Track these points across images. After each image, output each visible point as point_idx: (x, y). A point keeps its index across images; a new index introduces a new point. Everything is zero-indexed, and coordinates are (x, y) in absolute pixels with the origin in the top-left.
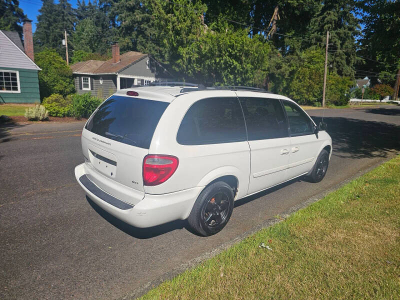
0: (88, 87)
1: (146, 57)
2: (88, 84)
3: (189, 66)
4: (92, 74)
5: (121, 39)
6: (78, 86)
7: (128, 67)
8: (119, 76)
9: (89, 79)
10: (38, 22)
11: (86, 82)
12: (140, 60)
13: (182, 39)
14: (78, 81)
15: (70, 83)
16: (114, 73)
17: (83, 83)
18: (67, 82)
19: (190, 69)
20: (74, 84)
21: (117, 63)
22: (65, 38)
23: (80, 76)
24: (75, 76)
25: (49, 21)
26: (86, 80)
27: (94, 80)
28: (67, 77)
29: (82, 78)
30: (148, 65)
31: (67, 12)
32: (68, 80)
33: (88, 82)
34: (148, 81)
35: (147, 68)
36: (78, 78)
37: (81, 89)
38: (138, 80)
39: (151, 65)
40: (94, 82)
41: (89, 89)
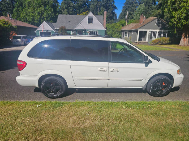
0: (127, 36)
1: (156, 19)
2: (127, 35)
3: (179, 22)
4: (129, 30)
5: (156, 11)
6: (123, 36)
7: (144, 25)
8: (139, 30)
9: (128, 32)
10: (123, 9)
11: (126, 34)
12: (152, 21)
13: (176, 6)
14: (123, 34)
15: (119, 35)
16: (137, 29)
17: (125, 34)
18: (118, 34)
19: (179, 24)
20: (121, 35)
21: (141, 24)
22: (127, 15)
23: (124, 31)
24: (122, 31)
25: (126, 8)
26: (126, 33)
27: (130, 33)
28: (118, 32)
29: (125, 32)
30: (156, 23)
31: (134, 3)
32: (119, 33)
33: (127, 34)
34: (155, 32)
35: (156, 25)
36: (123, 32)
37: (124, 37)
38: (149, 31)
39: (158, 23)
40: (130, 34)
41: (127, 37)
